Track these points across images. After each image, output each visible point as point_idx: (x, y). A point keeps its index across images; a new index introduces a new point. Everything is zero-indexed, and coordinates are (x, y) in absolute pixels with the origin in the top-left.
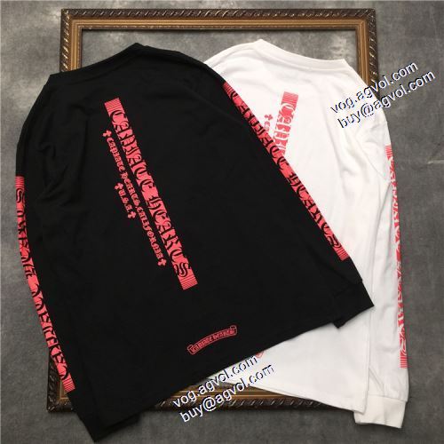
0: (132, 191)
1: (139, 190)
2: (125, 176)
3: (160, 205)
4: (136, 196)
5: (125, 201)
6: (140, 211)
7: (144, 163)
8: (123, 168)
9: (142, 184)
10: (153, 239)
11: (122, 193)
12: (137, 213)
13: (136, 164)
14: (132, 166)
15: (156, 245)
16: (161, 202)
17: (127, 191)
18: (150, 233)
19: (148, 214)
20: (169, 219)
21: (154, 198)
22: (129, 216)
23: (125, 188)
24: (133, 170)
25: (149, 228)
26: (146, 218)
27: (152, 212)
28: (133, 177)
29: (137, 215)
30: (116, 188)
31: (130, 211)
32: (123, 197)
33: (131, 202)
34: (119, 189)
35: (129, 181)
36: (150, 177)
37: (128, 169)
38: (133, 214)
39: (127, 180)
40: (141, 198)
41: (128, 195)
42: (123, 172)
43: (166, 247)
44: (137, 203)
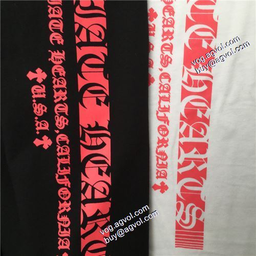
0: (60, 95)
1: (75, 99)
2: (57, 57)
3: (103, 145)
4: (66, 109)
5: (39, 109)
6: (63, 143)
7: (105, 50)
8: (61, 41)
9: (85, 87)
10: (65, 206)
11: (38, 91)
12: (54, 143)
13: (89, 43)
14: (82, 44)
15: (65, 219)
16: (107, 141)
17: (50, 91)
18: (64, 192)
19: (75, 153)
20: (109, 180)
21: (98, 127)
22: (37, 142)
23: (48, 83)
24: (80, 53)
25: (66, 182)
26: (67, 161)
27: (84, 153)
28: (73, 67)
29: (53, 147)
30: (31, 75)
31: (43, 133)
32: (39, 101)
33: (49, 116)
34: (35, 82)
35: (62, 72)
36: (105, 83)
37: (69, 47)
38: (46, 142)
39: (58, 68)
40: (73, 116)
41: (49, 101)
42: (57, 47)
43: (83, 232)
44: (61, 122)
